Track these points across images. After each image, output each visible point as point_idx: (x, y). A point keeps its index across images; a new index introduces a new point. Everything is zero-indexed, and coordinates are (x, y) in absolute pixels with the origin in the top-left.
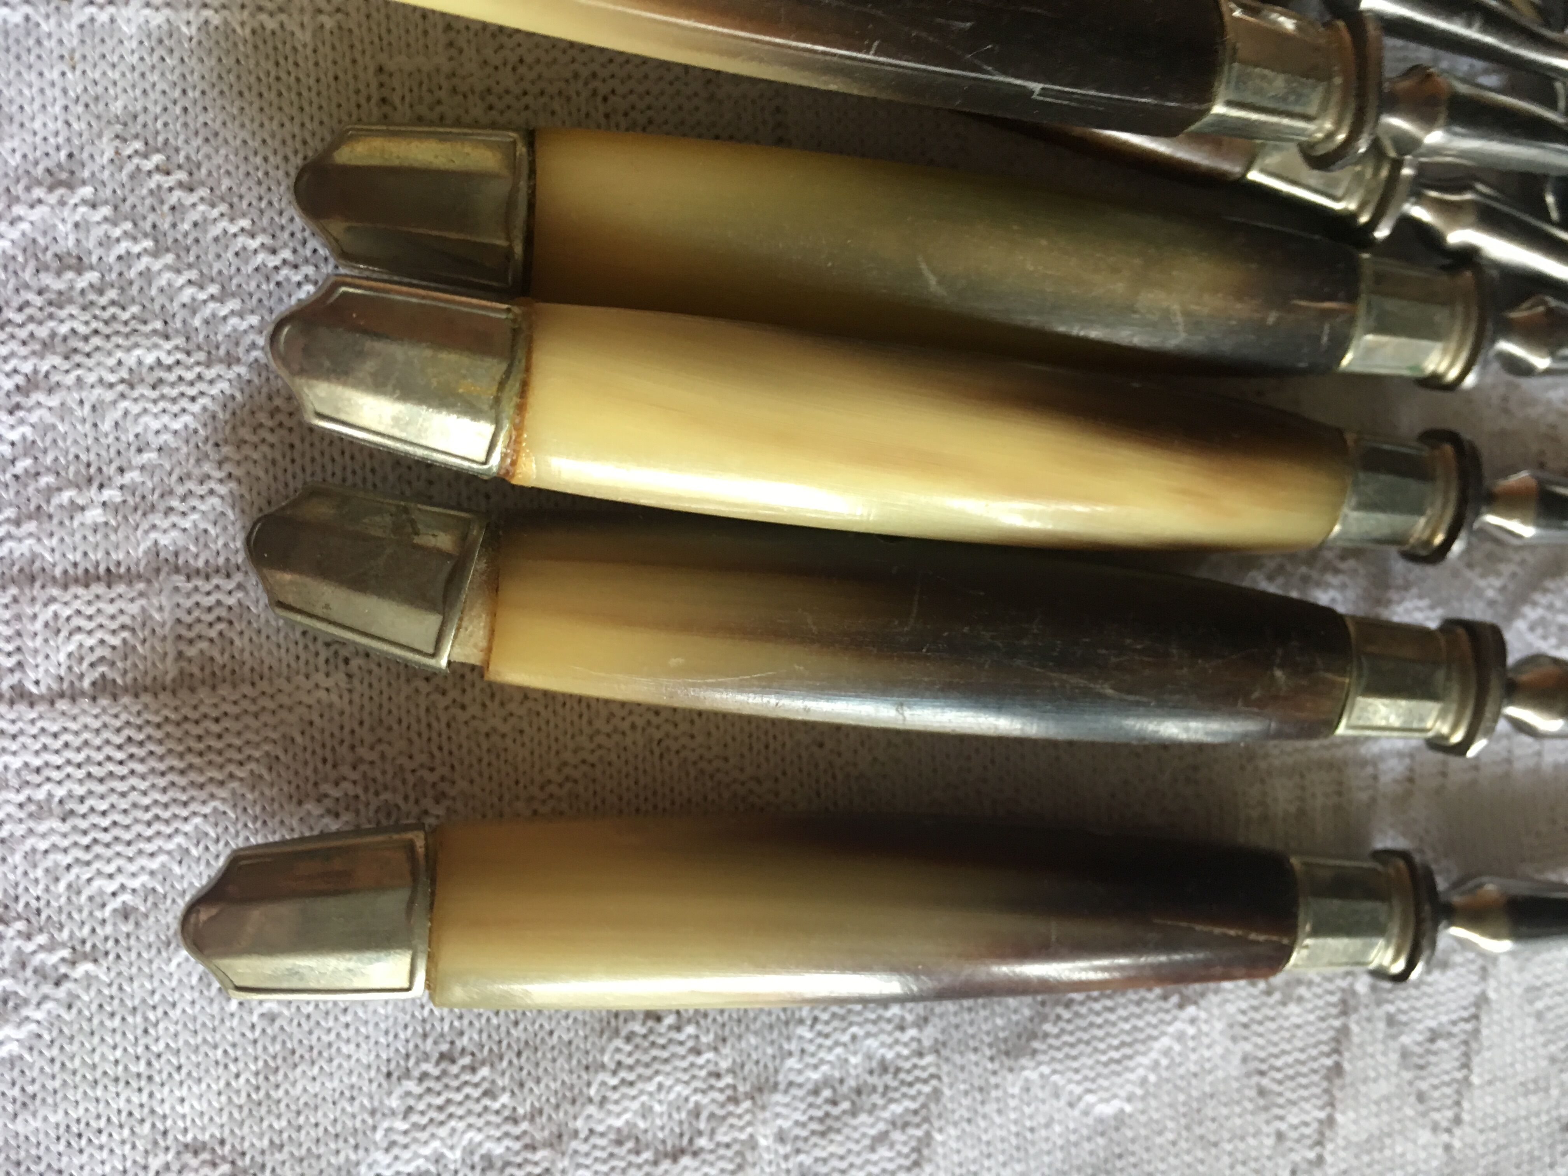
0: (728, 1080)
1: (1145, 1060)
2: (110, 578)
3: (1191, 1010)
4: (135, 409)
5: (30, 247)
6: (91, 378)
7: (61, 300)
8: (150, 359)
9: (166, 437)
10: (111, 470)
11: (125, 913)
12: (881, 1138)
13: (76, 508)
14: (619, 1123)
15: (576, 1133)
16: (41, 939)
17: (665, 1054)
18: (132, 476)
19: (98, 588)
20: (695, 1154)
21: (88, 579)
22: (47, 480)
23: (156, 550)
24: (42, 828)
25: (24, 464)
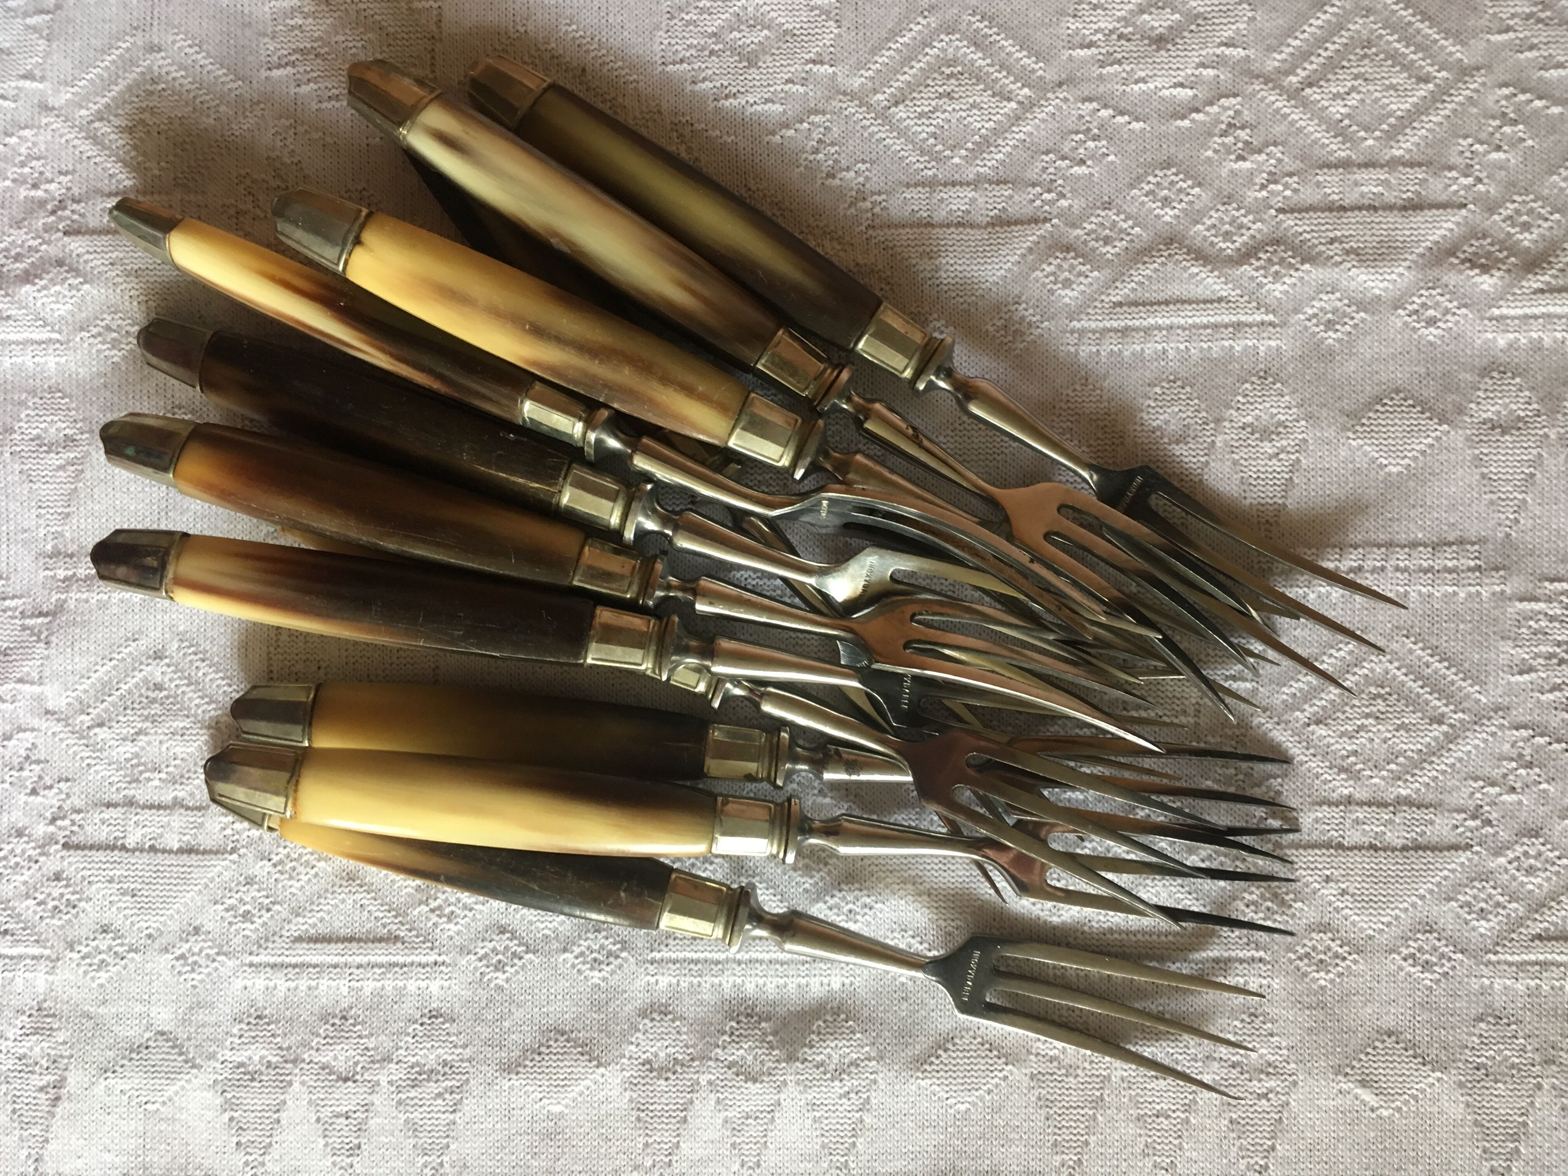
0: (372, 1053)
1: (577, 1089)
2: (159, 807)
3: (602, 1070)
4: (174, 744)
5: (146, 681)
6: (160, 731)
7: (154, 701)
8: (181, 725)
9: (184, 755)
10: (163, 766)
11: (149, 936)
12: (439, 1095)
13: (149, 780)
14: (324, 1060)
15: (304, 1060)
16: (119, 941)
17: (347, 1035)
18: (171, 769)
19: (154, 811)
20: (355, 1082)
21: (152, 807)
22: (141, 768)
23: (175, 798)
24: (124, 899)
25: (134, 762)
